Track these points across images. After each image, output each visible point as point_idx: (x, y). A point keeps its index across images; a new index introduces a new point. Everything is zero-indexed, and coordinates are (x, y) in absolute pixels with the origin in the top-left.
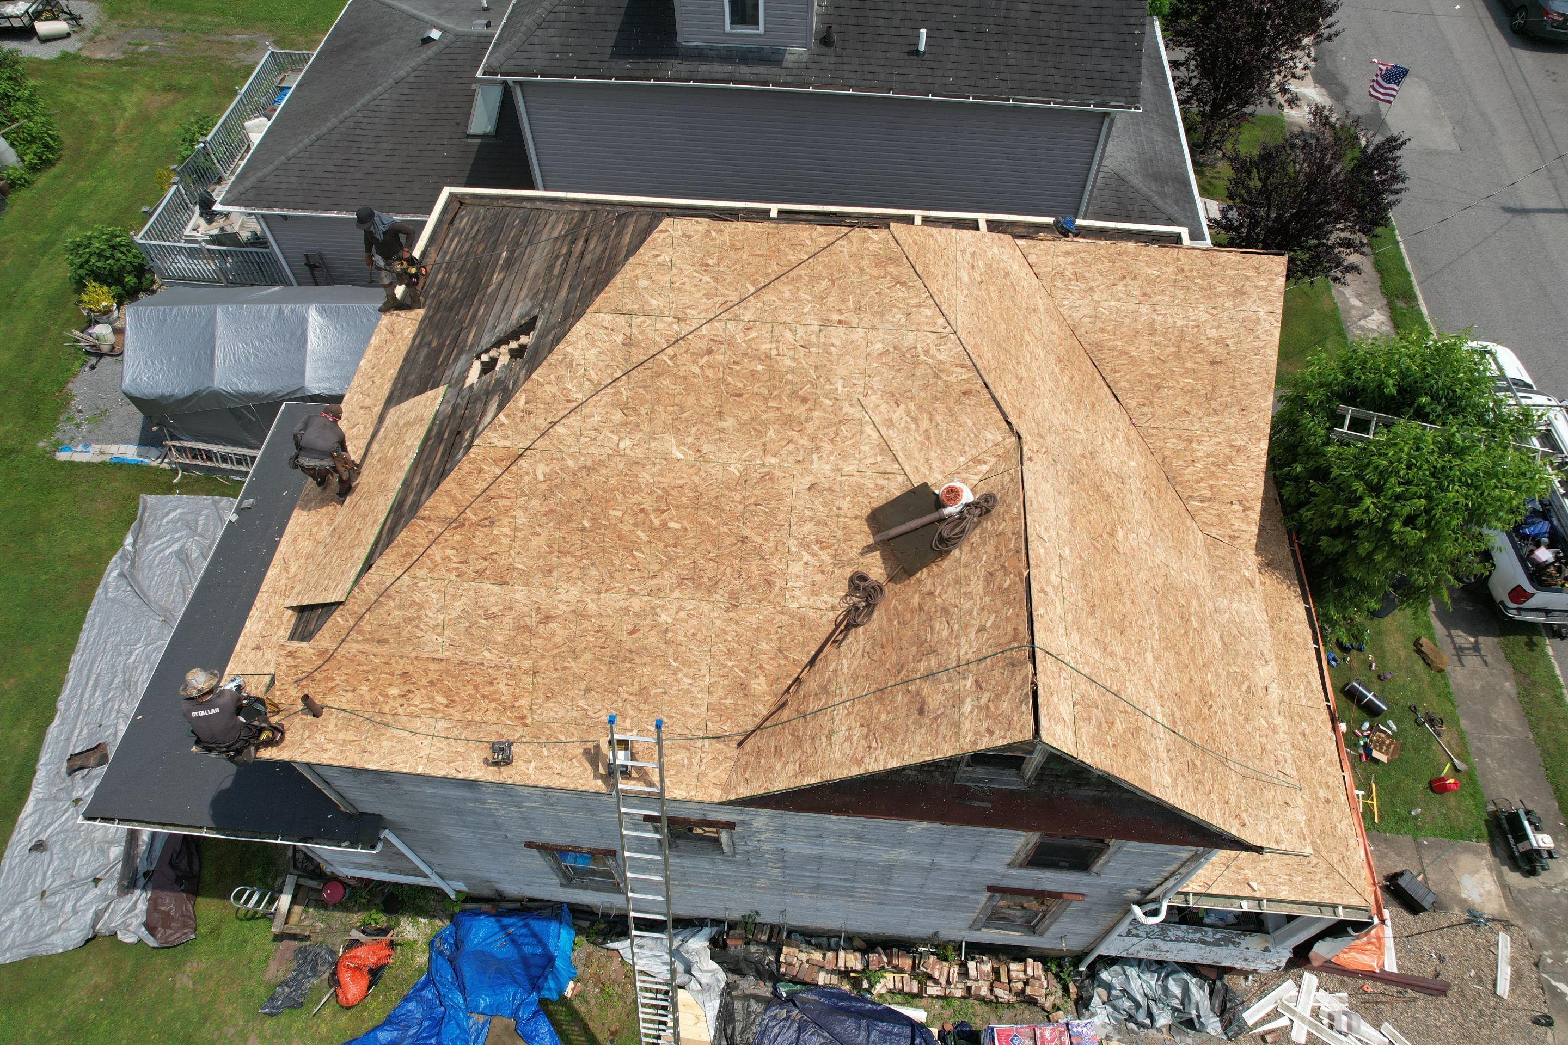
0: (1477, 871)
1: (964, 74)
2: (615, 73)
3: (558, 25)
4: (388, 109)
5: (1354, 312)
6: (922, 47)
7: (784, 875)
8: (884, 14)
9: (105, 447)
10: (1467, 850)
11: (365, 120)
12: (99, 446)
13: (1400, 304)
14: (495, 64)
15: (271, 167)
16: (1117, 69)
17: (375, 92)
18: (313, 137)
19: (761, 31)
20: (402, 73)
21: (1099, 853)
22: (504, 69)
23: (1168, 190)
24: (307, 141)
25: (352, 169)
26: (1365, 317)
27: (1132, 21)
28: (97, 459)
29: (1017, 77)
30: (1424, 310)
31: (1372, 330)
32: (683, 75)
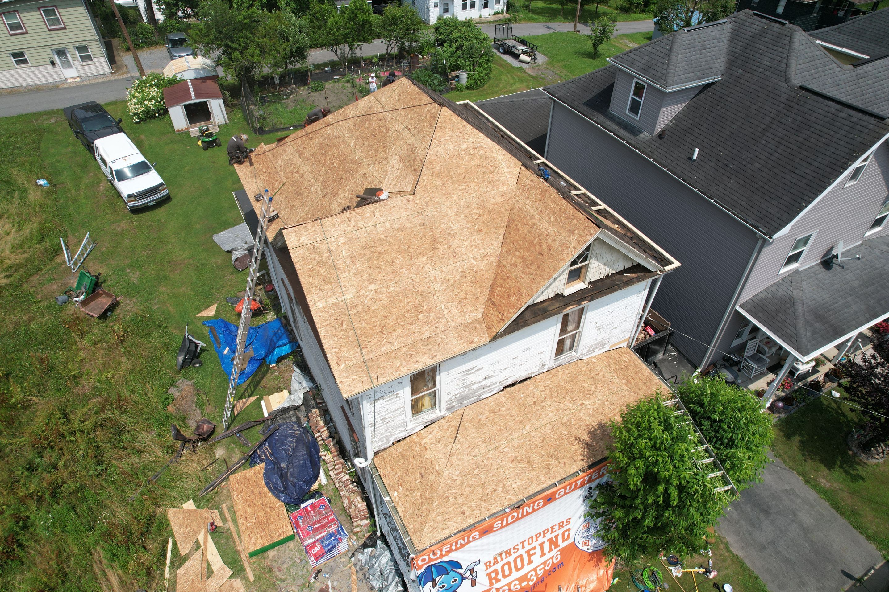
1: (703, 178)
2: (579, 109)
3: (578, 84)
6: (695, 157)
16: (778, 215)
19: (638, 119)
23: (818, 325)
27: (805, 198)
29: (725, 192)
32: (599, 121)
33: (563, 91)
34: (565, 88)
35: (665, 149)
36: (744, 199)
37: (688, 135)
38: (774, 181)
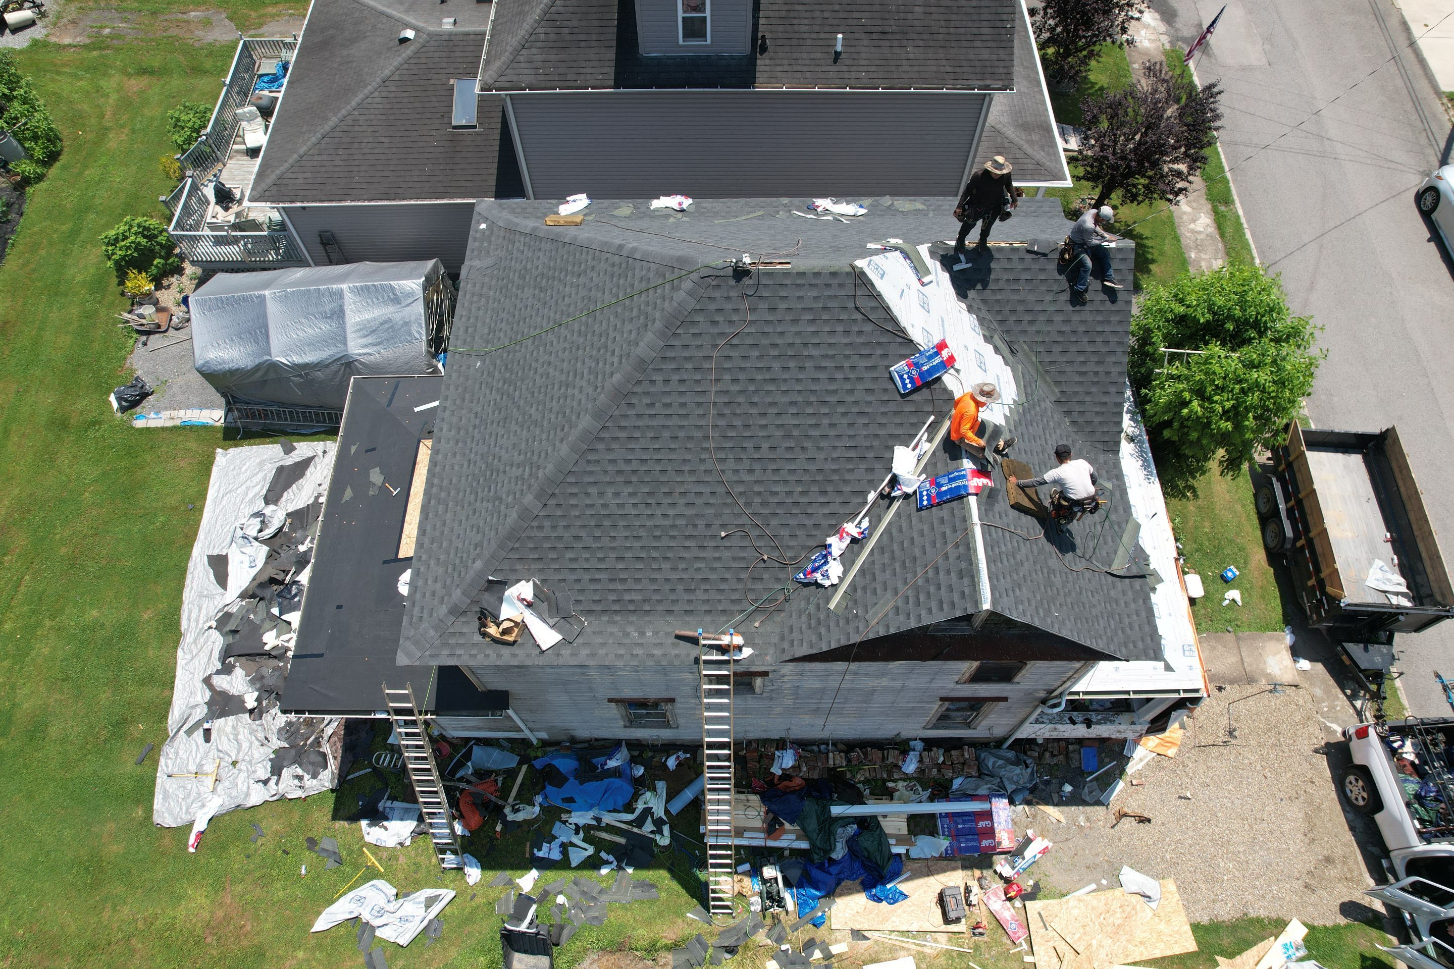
0: (1279, 653)
1: (874, 69)
3: (539, 44)
4: (380, 106)
5: (1185, 217)
6: (840, 48)
7: (795, 703)
8: (806, 22)
9: (174, 413)
10: (1271, 638)
11: (362, 118)
12: (168, 413)
13: (1222, 208)
14: (490, 81)
15: (287, 165)
16: (995, 57)
17: (366, 91)
18: (319, 135)
19: (709, 41)
20: (387, 72)
21: (1020, 669)
22: (497, 85)
23: (1035, 137)
24: (314, 140)
25: (357, 163)
26: (1194, 221)
27: (1005, 17)
28: (169, 424)
29: (915, 69)
30: (1240, 212)
31: (1199, 233)
32: (646, 82)
33: (526, 71)
34: (523, 65)
35: (785, 62)
36: (944, 62)
37: (795, 22)
38: (953, 17)
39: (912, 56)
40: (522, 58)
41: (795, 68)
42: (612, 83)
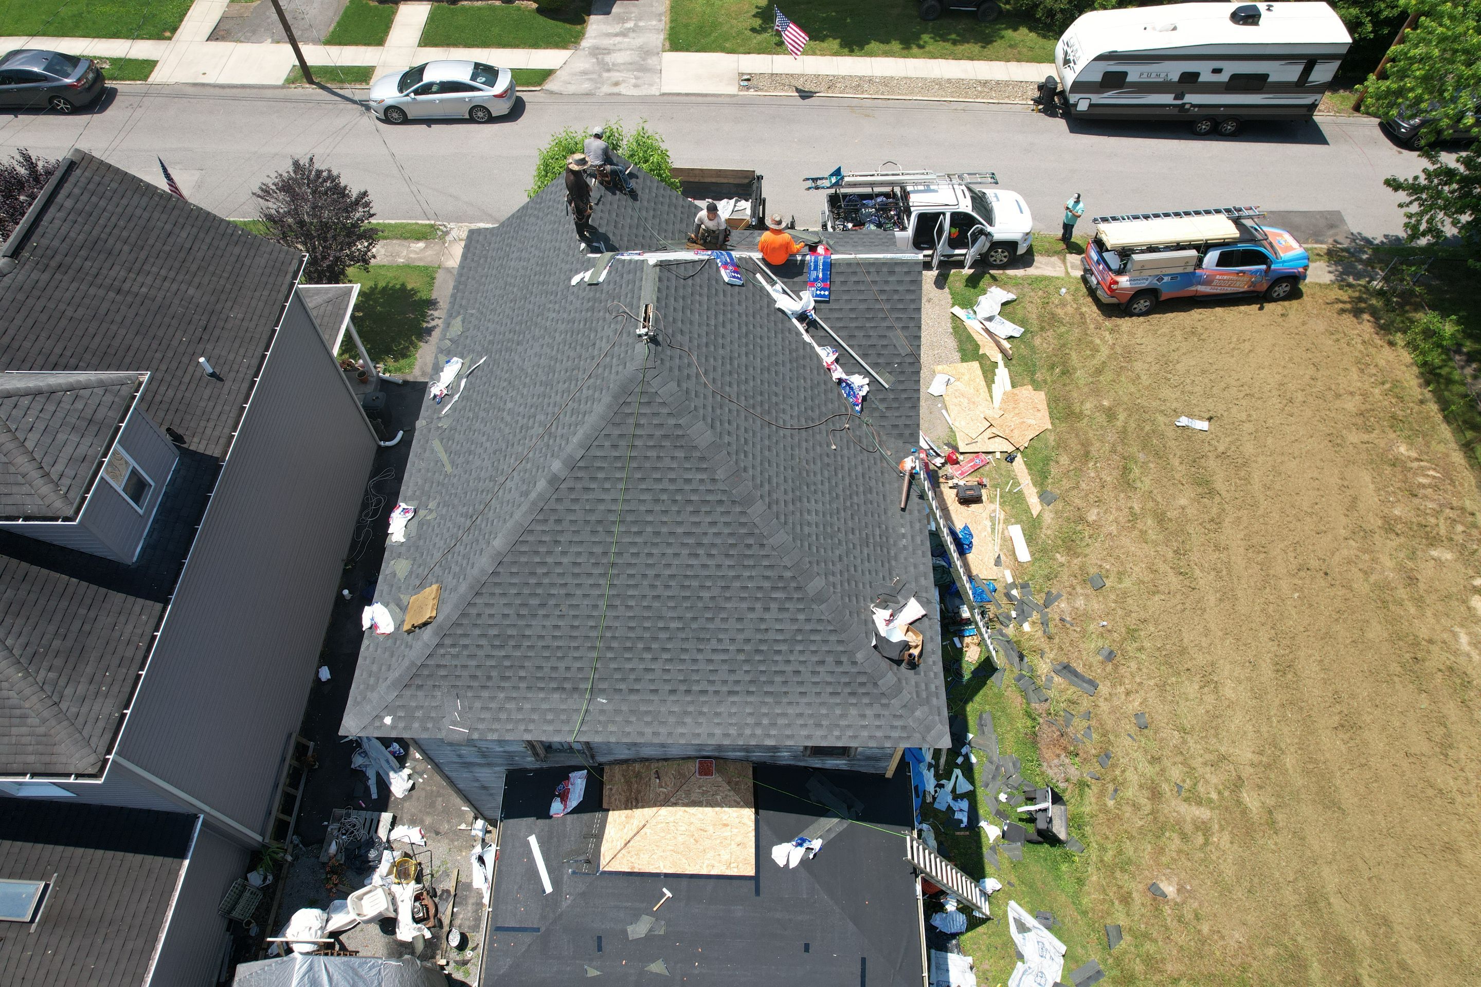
1: (243, 350)
2: (149, 629)
8: (163, 388)
16: (266, 256)
22: (102, 750)
29: (256, 318)
33: (96, 707)
34: (84, 710)
35: (203, 424)
36: (257, 294)
37: (158, 398)
38: (211, 268)
39: (240, 316)
40: (74, 710)
41: (214, 416)
42: (159, 606)
